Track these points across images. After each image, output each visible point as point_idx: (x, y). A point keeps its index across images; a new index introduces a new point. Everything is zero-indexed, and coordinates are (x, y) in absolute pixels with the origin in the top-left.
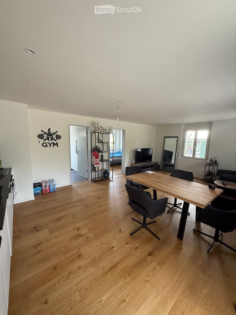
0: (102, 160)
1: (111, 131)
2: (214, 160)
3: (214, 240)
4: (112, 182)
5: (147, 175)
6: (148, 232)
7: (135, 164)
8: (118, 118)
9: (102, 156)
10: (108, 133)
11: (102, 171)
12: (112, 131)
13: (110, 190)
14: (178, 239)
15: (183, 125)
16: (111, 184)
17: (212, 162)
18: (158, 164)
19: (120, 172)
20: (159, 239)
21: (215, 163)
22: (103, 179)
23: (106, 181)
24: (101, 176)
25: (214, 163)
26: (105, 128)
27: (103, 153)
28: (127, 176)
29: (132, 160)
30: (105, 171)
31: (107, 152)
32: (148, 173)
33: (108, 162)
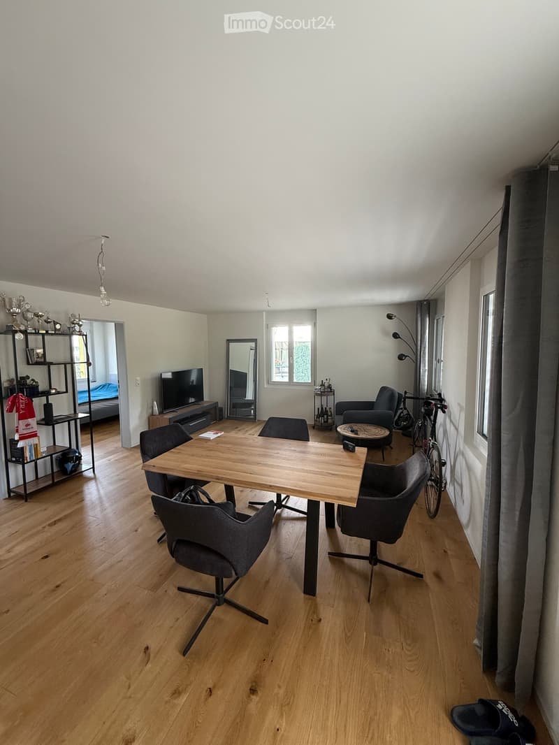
0: (49, 420)
1: (77, 328)
2: (326, 385)
3: (370, 563)
4: (93, 481)
5: (206, 445)
6: (234, 611)
7: (160, 413)
8: (102, 289)
9: (48, 408)
10: (69, 333)
11: (51, 455)
12: (80, 326)
13: (91, 513)
14: (307, 596)
15: (264, 313)
16: (92, 492)
17: (323, 388)
18: (220, 406)
19: (116, 445)
20: (265, 621)
21: (329, 390)
22: (56, 481)
23: (70, 486)
24: (49, 472)
25: (327, 390)
26: (52, 317)
27: (49, 397)
28: (146, 463)
29: (150, 406)
30: (62, 455)
31: (67, 392)
32: (207, 440)
33: (72, 423)
